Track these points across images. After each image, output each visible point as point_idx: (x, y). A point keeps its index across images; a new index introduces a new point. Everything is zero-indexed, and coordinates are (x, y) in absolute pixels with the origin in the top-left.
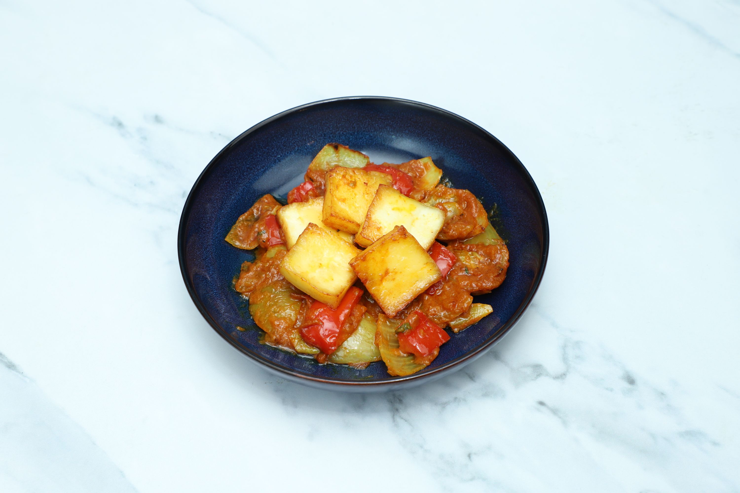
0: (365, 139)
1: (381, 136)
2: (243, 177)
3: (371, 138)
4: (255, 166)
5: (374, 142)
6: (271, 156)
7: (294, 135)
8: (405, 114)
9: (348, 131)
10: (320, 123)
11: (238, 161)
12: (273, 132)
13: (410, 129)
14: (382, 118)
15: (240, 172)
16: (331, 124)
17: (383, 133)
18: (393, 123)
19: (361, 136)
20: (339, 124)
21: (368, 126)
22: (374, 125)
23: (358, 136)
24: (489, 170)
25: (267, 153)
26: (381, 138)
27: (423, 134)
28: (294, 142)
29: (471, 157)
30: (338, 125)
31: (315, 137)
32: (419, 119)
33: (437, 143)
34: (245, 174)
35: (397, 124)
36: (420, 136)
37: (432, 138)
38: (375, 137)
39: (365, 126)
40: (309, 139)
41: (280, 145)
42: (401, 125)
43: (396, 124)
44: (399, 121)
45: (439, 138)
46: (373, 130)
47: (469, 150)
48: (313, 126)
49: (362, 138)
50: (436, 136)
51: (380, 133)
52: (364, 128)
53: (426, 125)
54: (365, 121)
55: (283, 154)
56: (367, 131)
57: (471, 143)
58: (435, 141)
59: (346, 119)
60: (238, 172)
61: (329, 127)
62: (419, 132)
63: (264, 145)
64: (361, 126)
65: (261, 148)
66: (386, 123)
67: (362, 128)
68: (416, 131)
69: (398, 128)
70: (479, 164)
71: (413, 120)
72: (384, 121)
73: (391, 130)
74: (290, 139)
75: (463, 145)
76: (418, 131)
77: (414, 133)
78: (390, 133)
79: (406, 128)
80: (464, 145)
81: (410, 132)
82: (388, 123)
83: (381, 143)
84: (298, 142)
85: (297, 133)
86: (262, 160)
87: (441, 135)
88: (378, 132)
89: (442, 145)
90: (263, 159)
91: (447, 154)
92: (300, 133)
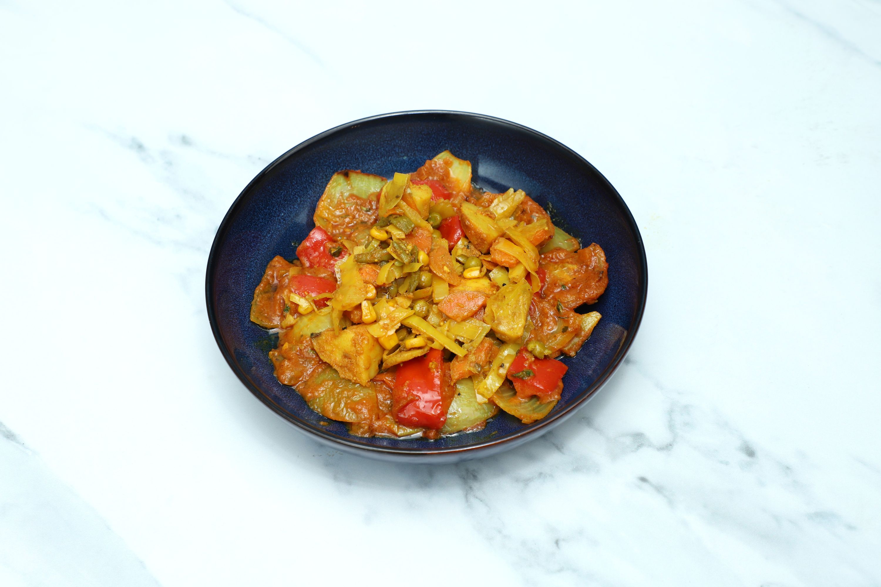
0: (373, 168)
1: (391, 160)
2: (252, 250)
3: (379, 166)
4: (260, 233)
5: (383, 170)
6: (274, 217)
7: (293, 185)
8: (413, 128)
9: (352, 165)
10: (318, 164)
11: (242, 232)
12: (270, 187)
13: (423, 144)
14: (387, 139)
15: (247, 244)
16: (331, 161)
17: (391, 156)
18: (401, 143)
19: (367, 167)
20: (339, 159)
21: (373, 153)
22: (380, 150)
23: (363, 168)
24: (530, 167)
25: (269, 215)
26: (391, 163)
27: (439, 146)
28: (295, 193)
29: (503, 157)
30: (339, 161)
31: (316, 182)
32: (431, 130)
33: (458, 153)
34: (253, 245)
35: (406, 142)
36: (436, 149)
37: (451, 147)
38: (384, 164)
39: (370, 154)
40: (310, 185)
41: (281, 201)
42: (411, 142)
43: (404, 143)
44: (407, 139)
45: (459, 146)
46: (379, 157)
47: (499, 150)
48: (311, 168)
49: (369, 168)
50: (455, 145)
51: (388, 158)
52: (368, 157)
53: (440, 134)
54: (368, 149)
55: (285, 211)
56: (373, 158)
57: (500, 142)
58: (456, 150)
59: (346, 151)
60: (245, 245)
61: (329, 166)
62: (434, 144)
63: (263, 206)
64: (365, 155)
65: (262, 210)
66: (393, 144)
67: (367, 157)
68: (431, 145)
69: (408, 146)
70: (515, 163)
71: (424, 132)
72: (390, 143)
73: (400, 151)
74: (289, 191)
75: (490, 147)
76: (432, 145)
77: (428, 147)
78: (400, 154)
79: (417, 145)
80: (492, 147)
81: (423, 148)
82: (395, 143)
83: (393, 169)
84: (299, 192)
85: (295, 182)
86: (265, 224)
87: (461, 142)
88: (385, 157)
89: (465, 153)
90: (266, 222)
91: (473, 161)
92: (298, 181)
